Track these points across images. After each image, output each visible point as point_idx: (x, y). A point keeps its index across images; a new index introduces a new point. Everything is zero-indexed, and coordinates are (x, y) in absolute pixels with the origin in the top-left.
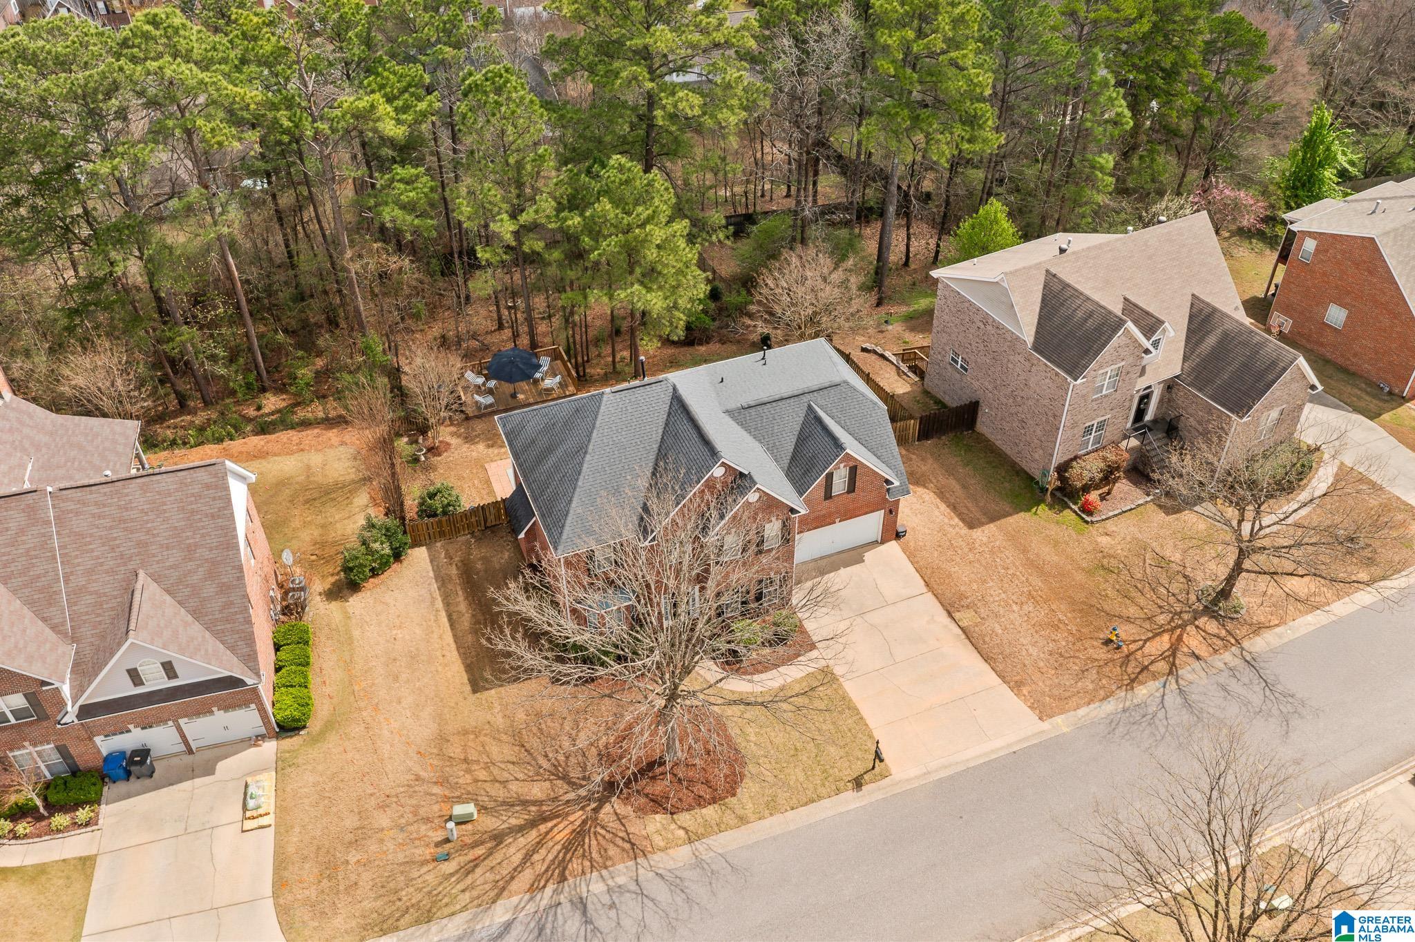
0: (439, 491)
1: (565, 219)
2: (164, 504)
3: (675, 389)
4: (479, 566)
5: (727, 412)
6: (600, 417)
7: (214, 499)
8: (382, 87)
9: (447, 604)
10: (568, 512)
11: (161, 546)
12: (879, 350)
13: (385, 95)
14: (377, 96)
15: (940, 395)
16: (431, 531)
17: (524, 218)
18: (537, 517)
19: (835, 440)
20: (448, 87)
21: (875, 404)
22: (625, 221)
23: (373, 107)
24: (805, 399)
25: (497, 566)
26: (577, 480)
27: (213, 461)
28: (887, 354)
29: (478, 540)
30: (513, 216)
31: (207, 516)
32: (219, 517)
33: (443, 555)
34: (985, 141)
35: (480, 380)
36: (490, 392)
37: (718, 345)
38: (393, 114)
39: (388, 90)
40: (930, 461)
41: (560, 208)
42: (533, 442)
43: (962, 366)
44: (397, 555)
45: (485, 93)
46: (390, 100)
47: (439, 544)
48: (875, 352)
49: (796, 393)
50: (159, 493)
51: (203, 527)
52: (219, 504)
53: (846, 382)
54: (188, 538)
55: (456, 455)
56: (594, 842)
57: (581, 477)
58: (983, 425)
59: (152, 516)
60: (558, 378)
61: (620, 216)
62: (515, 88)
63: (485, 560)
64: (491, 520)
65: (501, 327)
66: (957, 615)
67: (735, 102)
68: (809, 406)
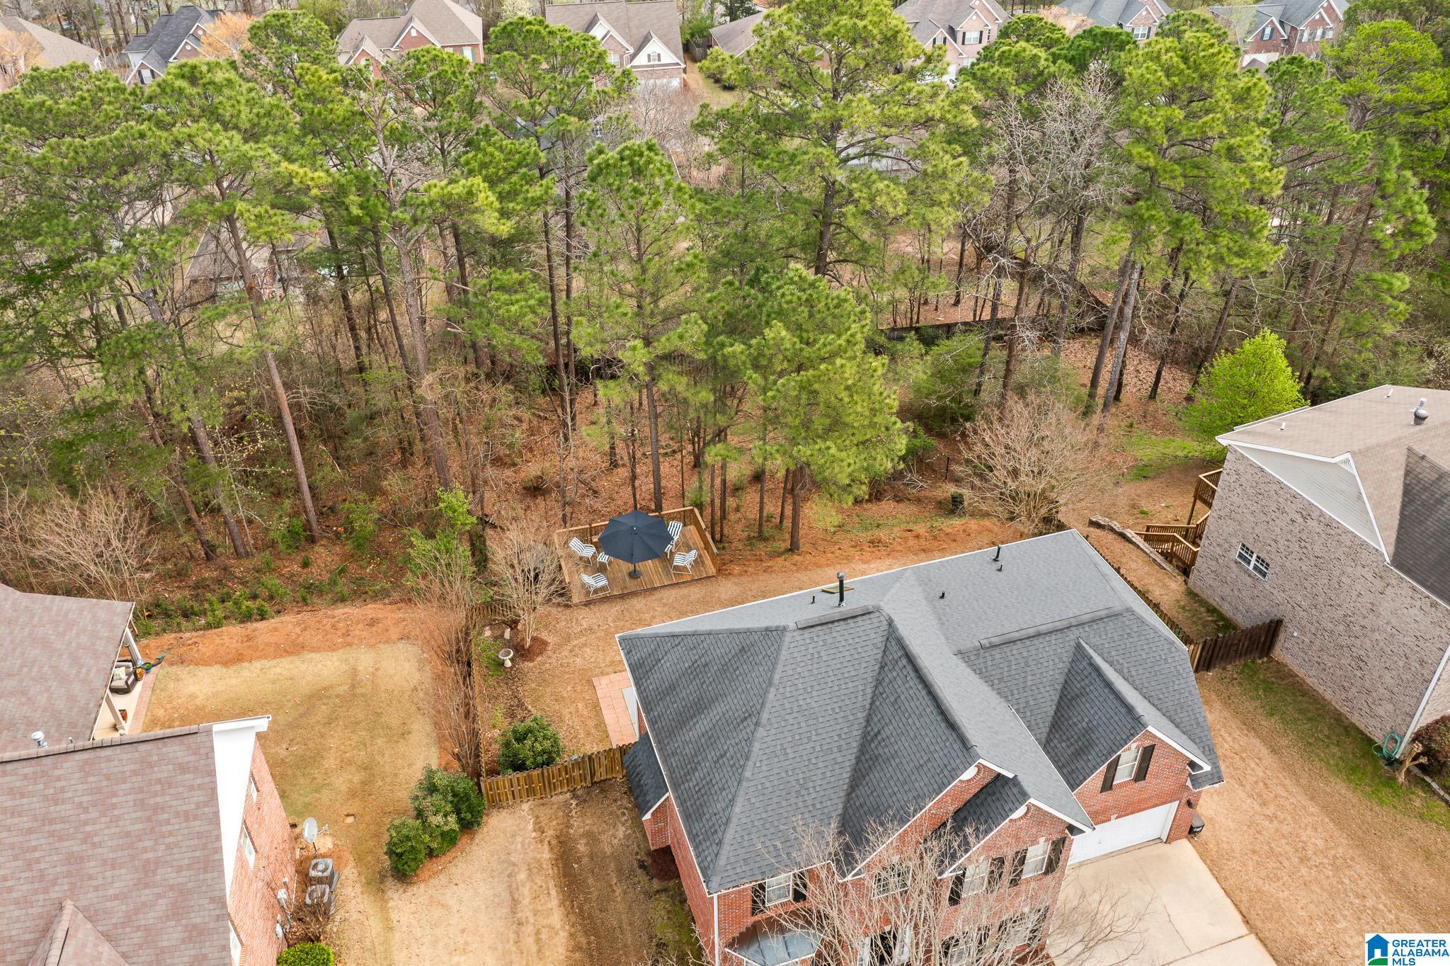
0: (530, 731)
1: (722, 345)
2: (115, 795)
3: (890, 623)
4: (582, 847)
5: (959, 653)
6: (779, 668)
7: (191, 788)
8: (484, 165)
10: (728, 820)
11: (104, 862)
12: (1117, 526)
13: (486, 179)
14: (477, 181)
15: (1215, 601)
16: (516, 788)
17: (664, 344)
18: (670, 794)
19: (1130, 709)
20: (567, 168)
21: (1172, 643)
22: (805, 354)
23: (470, 193)
24: (1072, 635)
25: (608, 850)
26: (743, 767)
27: (194, 728)
28: (1130, 533)
29: (582, 802)
30: (648, 342)
31: (177, 815)
32: (196, 818)
33: (531, 827)
34: (1260, 254)
35: (589, 551)
36: (602, 569)
37: (892, 504)
38: (497, 205)
39: (492, 170)
40: (1218, 705)
41: (713, 332)
42: (673, 687)
43: (1256, 568)
44: (469, 825)
45: (620, 175)
46: (492, 182)
47: (526, 806)
48: (1112, 530)
49: (1059, 625)
50: (107, 777)
51: (171, 834)
52: (199, 796)
53: (1128, 610)
54: (145, 850)
55: (553, 660)
57: (750, 763)
58: (1284, 652)
59: (93, 814)
60: (693, 554)
61: (798, 346)
62: (660, 170)
63: (592, 838)
64: (601, 774)
65: (614, 464)
67: (945, 197)
68: (1079, 647)
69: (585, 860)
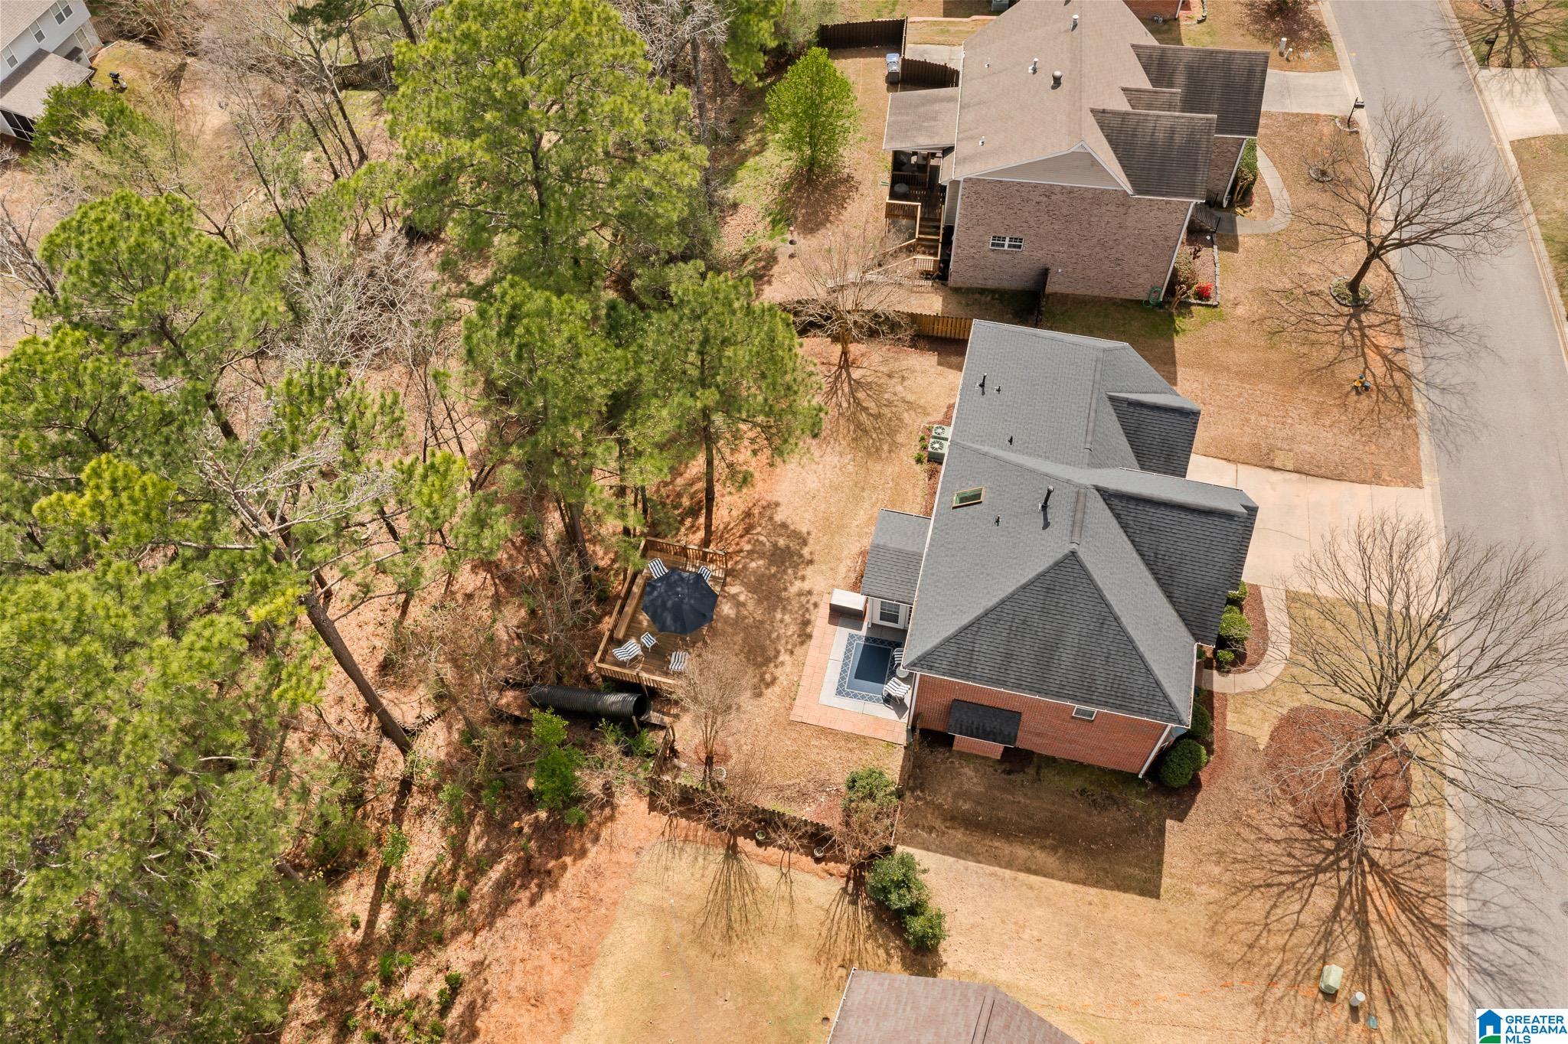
4: (966, 806)
9: (1009, 865)
19: (1178, 411)
24: (1102, 395)
43: (1010, 246)
47: (902, 829)
56: (1408, 883)
58: (1055, 285)
63: (961, 795)
66: (1277, 464)
68: (1112, 399)
69: (979, 809)
